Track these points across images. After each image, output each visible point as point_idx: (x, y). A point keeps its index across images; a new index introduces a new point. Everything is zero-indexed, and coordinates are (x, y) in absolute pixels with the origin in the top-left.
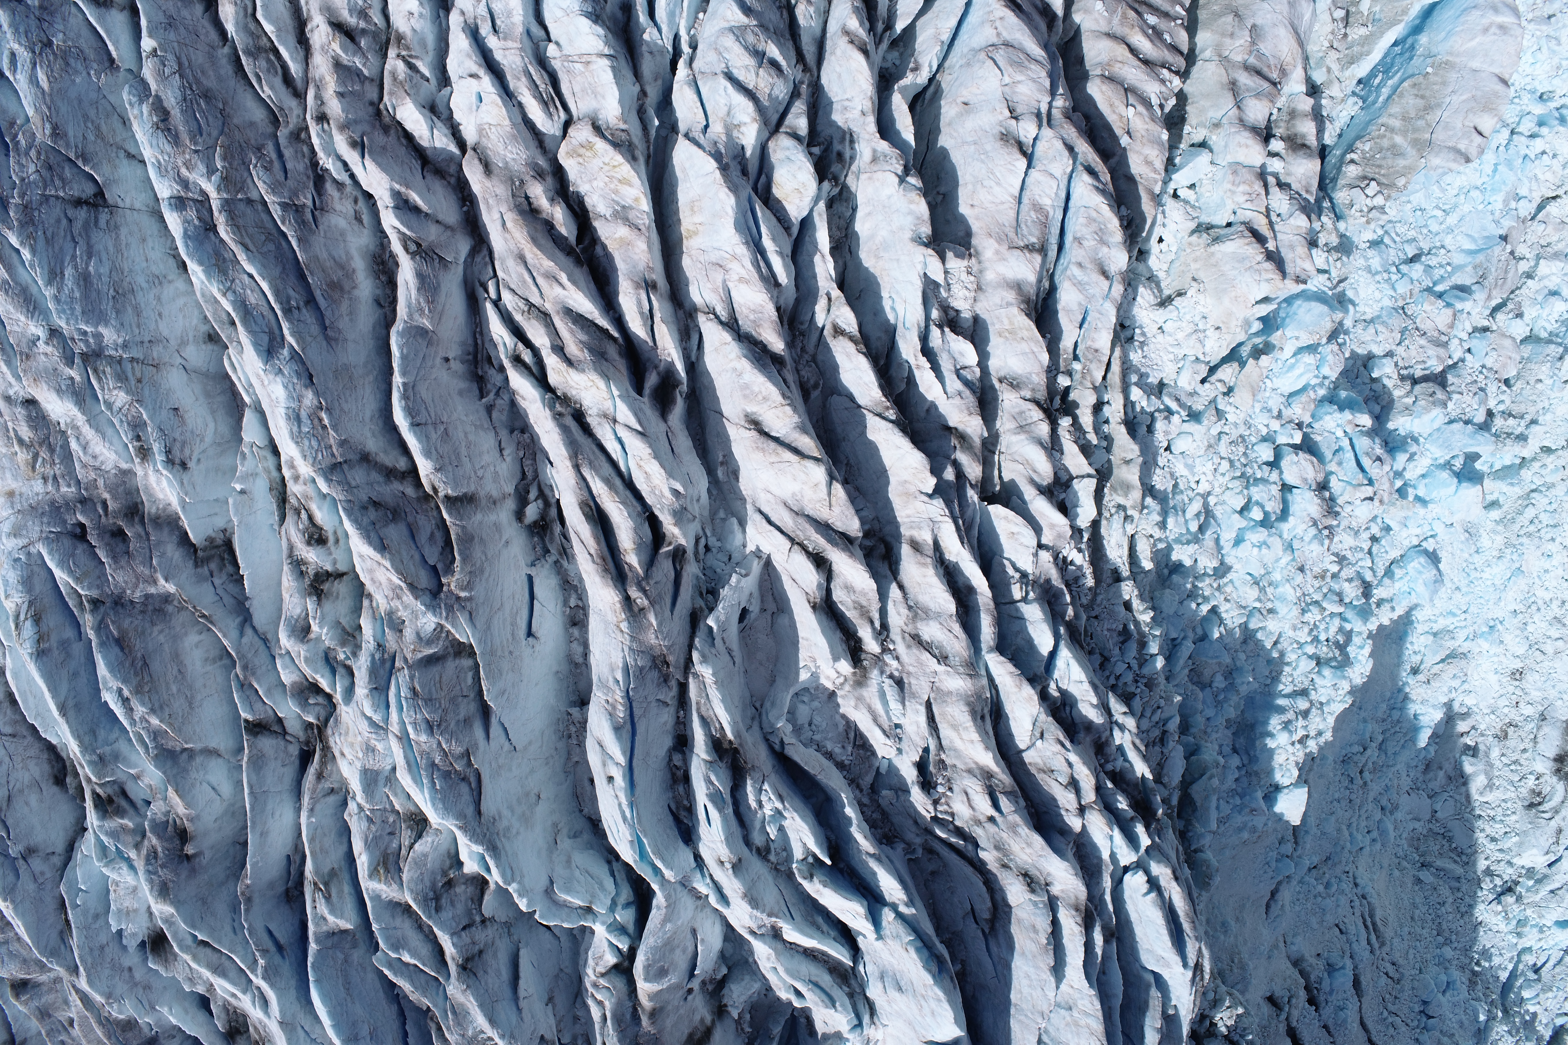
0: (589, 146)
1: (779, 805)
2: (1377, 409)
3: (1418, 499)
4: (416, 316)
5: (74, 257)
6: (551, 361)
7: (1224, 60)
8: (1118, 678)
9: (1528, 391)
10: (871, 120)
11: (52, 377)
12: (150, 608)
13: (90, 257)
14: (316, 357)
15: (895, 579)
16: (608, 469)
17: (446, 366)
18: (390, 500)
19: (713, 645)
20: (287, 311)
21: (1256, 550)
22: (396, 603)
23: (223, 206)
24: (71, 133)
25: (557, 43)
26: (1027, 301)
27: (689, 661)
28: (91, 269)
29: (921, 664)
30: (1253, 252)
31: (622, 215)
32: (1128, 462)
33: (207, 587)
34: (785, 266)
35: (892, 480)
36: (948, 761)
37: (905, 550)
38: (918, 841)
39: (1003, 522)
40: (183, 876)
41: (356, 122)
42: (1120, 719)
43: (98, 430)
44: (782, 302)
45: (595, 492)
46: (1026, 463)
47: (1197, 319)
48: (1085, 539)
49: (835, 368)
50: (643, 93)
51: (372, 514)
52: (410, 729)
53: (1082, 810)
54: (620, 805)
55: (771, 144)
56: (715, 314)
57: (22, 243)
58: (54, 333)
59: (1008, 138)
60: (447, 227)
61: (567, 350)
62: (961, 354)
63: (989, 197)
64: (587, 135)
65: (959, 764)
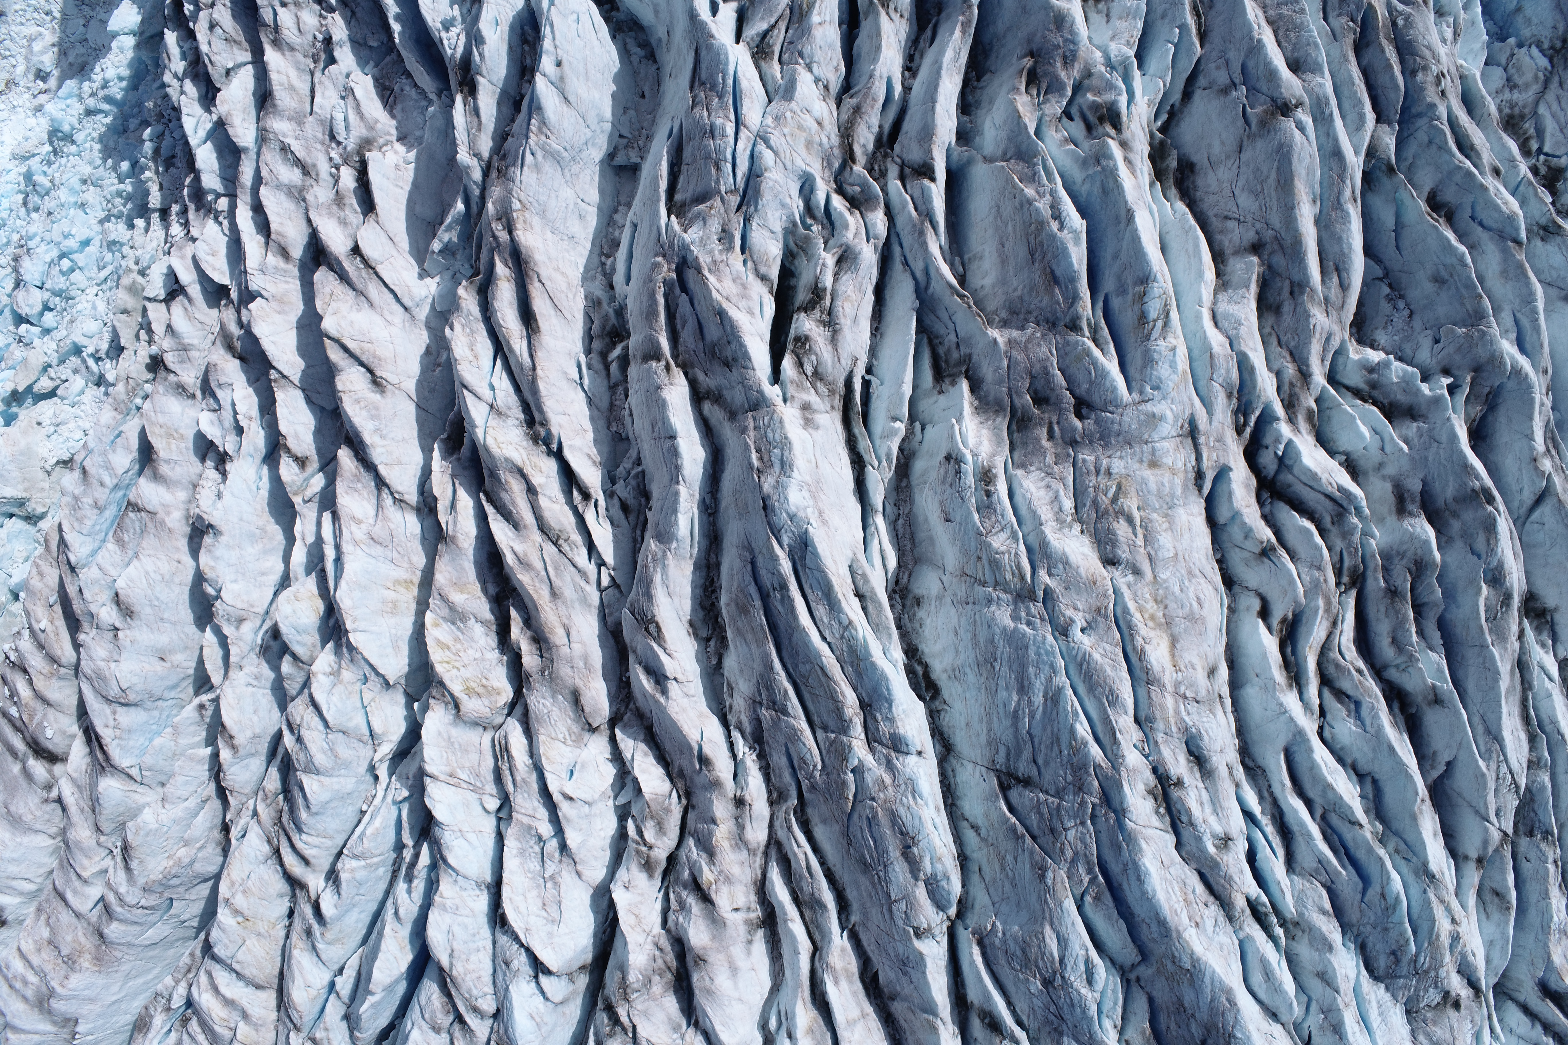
0: (470, 692)
1: (443, 34)
4: (659, 554)
5: (1032, 716)
11: (1072, 582)
12: (1021, 316)
13: (1016, 712)
14: (758, 529)
15: (312, 230)
16: (512, 362)
18: (718, 368)
20: (784, 586)
22: (717, 256)
23: (851, 729)
24: (1027, 866)
25: (485, 809)
26: (151, 461)
27: (485, 176)
28: (1015, 698)
29: (308, 149)
33: (962, 332)
36: (308, 60)
37: (296, 253)
39: (218, 266)
40: (1039, 36)
41: (706, 789)
42: (175, 83)
43: (1035, 513)
44: (333, 499)
45: (524, 341)
46: (190, 318)
49: (316, 432)
51: (728, 353)
52: (730, 132)
56: (395, 499)
57: (1086, 744)
58: (1062, 631)
59: (127, 613)
61: (524, 488)
62: (212, 423)
63: (159, 564)
64: (471, 706)
65: (300, 56)
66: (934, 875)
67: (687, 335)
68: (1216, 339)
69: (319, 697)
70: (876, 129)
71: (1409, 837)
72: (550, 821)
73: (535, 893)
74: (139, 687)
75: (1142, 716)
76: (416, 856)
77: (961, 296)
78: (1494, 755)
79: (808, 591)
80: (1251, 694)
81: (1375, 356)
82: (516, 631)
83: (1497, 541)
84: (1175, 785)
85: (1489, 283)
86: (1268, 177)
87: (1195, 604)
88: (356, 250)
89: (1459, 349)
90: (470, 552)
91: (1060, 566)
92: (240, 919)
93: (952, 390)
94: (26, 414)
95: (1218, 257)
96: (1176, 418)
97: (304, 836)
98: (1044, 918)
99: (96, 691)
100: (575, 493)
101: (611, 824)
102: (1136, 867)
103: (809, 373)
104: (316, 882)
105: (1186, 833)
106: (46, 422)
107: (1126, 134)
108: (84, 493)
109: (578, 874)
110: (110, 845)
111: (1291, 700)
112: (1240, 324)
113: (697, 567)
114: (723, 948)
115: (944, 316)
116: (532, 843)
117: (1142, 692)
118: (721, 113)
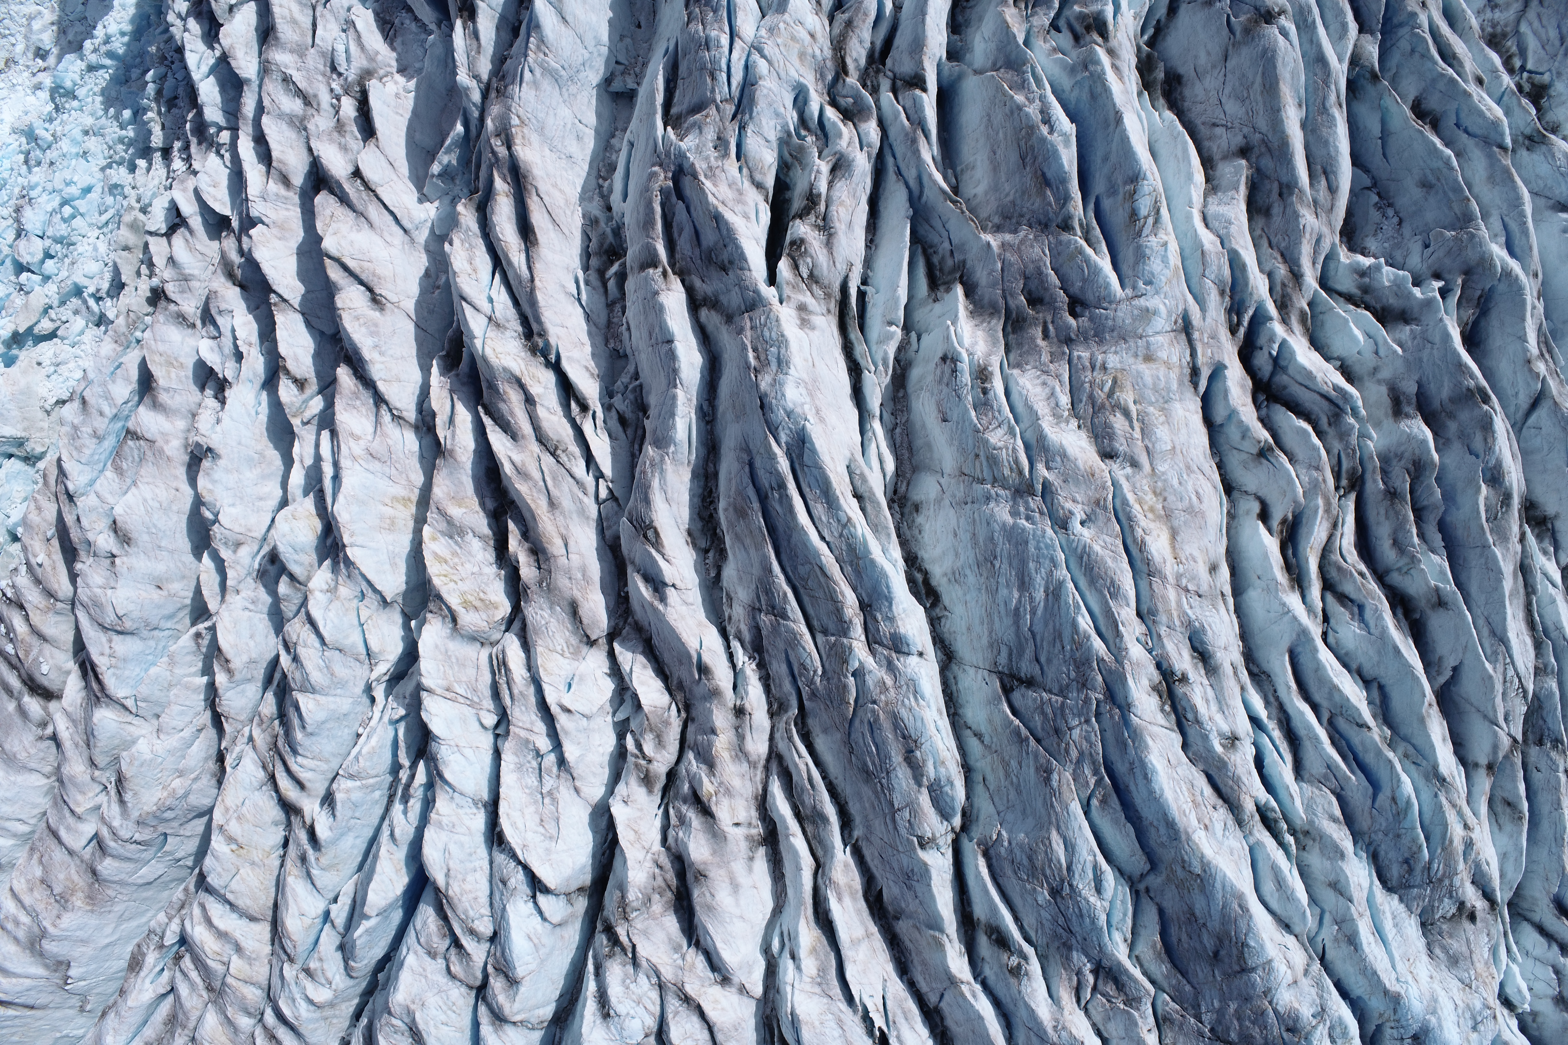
0: (468, 605)
4: (657, 459)
5: (1033, 612)
11: (1071, 474)
12: (1014, 220)
13: (1017, 609)
14: (757, 429)
15: (312, 159)
16: (510, 276)
18: (714, 273)
20: (783, 486)
22: (713, 163)
23: (851, 631)
24: (1032, 770)
25: (482, 725)
28: (1016, 595)
29: (309, 80)
31: (454, 531)
33: (956, 239)
37: (297, 181)
39: (219, 197)
41: (705, 699)
45: (522, 254)
46: (191, 249)
49: (315, 355)
51: (725, 256)
52: (725, 42)
56: (394, 415)
57: (1088, 638)
58: (1062, 524)
59: (125, 539)
61: (522, 399)
62: (212, 349)
63: (157, 491)
64: (469, 619)
66: (937, 780)
67: (684, 243)
68: (1208, 238)
69: (316, 613)
70: (868, 45)
71: (1418, 741)
72: (548, 735)
73: (532, 809)
74: (136, 614)
75: (1144, 608)
76: (412, 777)
77: (954, 202)
78: (1500, 657)
79: (806, 490)
80: (1254, 597)
81: (1366, 262)
82: (514, 543)
83: (1494, 439)
84: (1180, 680)
85: (1476, 190)
86: (1253, 83)
87: (1194, 498)
88: (357, 173)
89: (1449, 253)
90: (468, 466)
91: (1058, 459)
92: (234, 847)
93: (947, 297)
94: (26, 355)
95: (1207, 163)
96: (1170, 313)
97: (300, 759)
98: (1050, 823)
99: (92, 618)
100: (573, 405)
101: (609, 741)
102: (1143, 765)
103: (805, 276)
104: (311, 807)
105: (1192, 731)
106: (46, 362)
107: (1113, 43)
108: (84, 422)
109: (577, 790)
110: (104, 781)
111: (1293, 600)
112: (1230, 223)
113: (695, 475)
114: (724, 863)
115: (938, 224)
116: (530, 757)
117: (1143, 584)
118: (716, 26)
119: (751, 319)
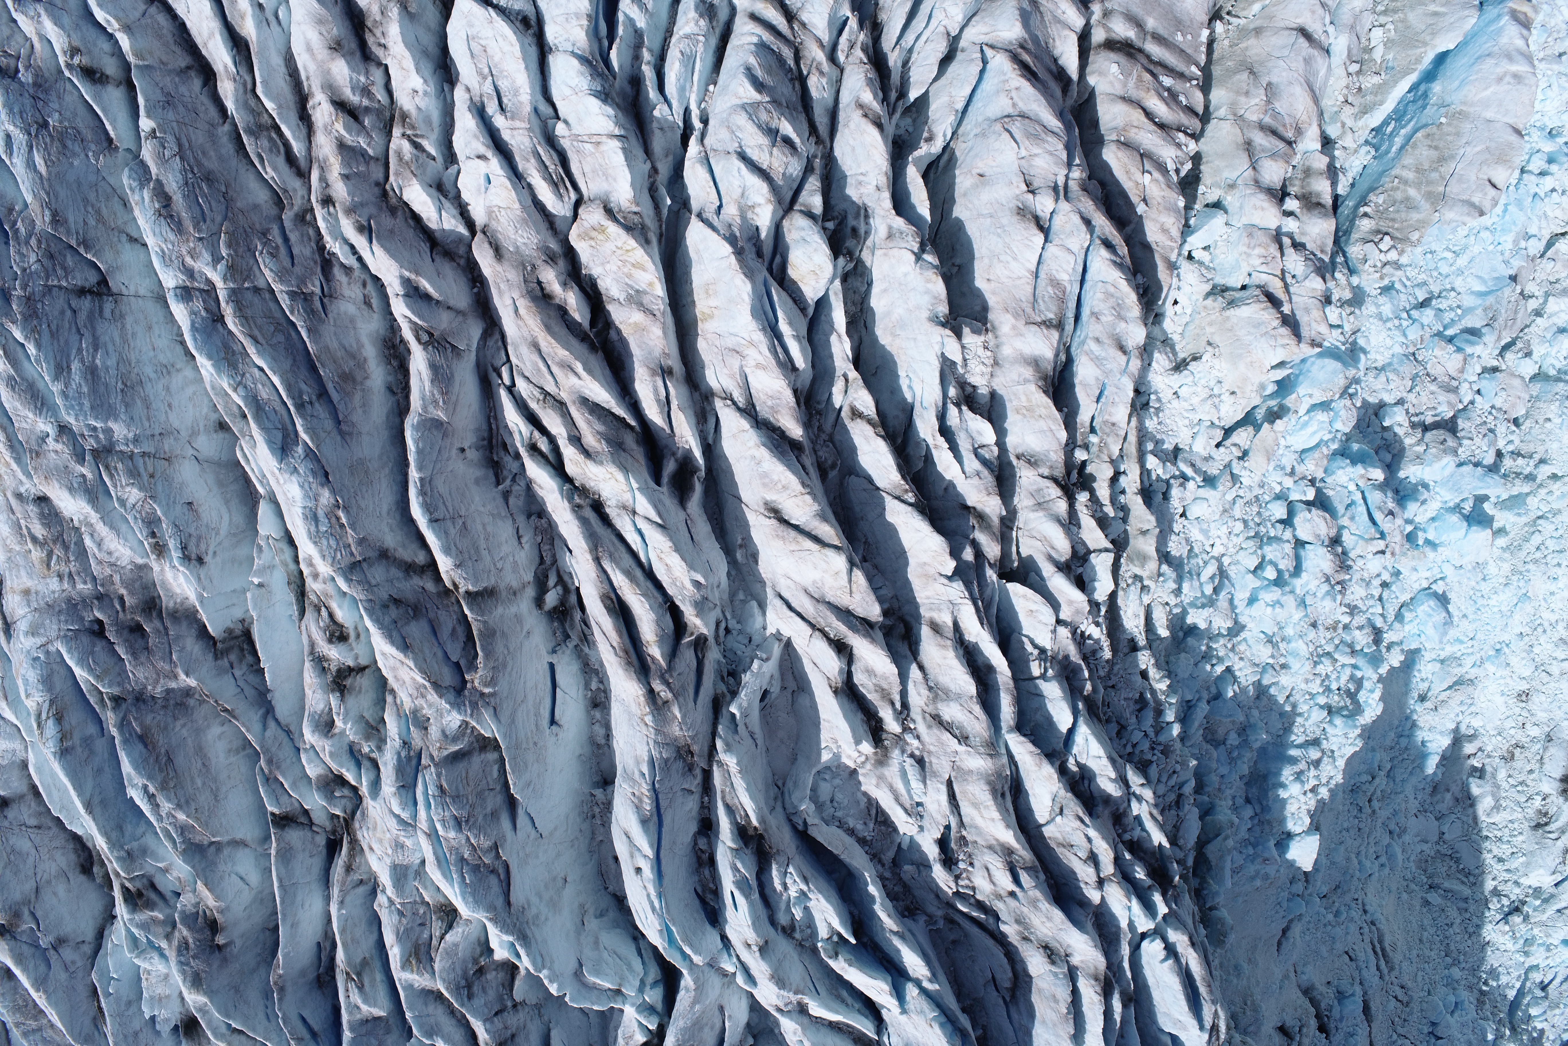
0: (602, 230)
1: (805, 888)
2: (1388, 458)
3: (1428, 542)
4: (431, 408)
5: (80, 350)
6: (569, 452)
7: (1239, 119)
8: (1134, 746)
9: (1536, 430)
10: (886, 195)
11: (63, 474)
12: (172, 702)
13: (96, 350)
14: (331, 454)
15: (915, 659)
16: (628, 561)
17: (462, 456)
18: (410, 597)
19: (736, 731)
20: (300, 406)
21: (1269, 609)
22: (420, 702)
23: (230, 297)
24: (71, 219)
25: (566, 122)
26: (1045, 378)
27: (713, 748)
28: (98, 361)
29: (942, 744)
30: (1268, 317)
31: (636, 299)
32: (1144, 533)
33: (228, 679)
34: (803, 350)
35: (912, 561)
36: (969, 838)
37: (925, 632)
38: (940, 913)
39: (1021, 600)
40: (215, 966)
41: (362, 205)
42: (1138, 790)
43: (112, 527)
44: (799, 385)
45: (616, 584)
46: (1044, 540)
47: (1212, 383)
48: (1103, 613)
49: (853, 449)
50: (654, 170)
51: (394, 612)
52: (439, 826)
53: (1101, 883)
54: (648, 895)
55: (786, 223)
56: (732, 400)
57: (26, 337)
58: (63, 429)
59: (1024, 212)
60: (459, 312)
61: (584, 441)
62: (979, 433)
63: (1006, 272)
64: (598, 217)
65: (981, 841)
67: (447, 622)
72: (499, 130)
73: (496, 58)
74: (994, 140)
77: (228, 711)
82: (571, 301)
90: (637, 365)
91: (76, 486)
93: (228, 626)
96: (18, 637)
97: (755, 40)
98: (48, 182)
99: (1037, 120)
100: (546, 449)
103: (323, 609)
106: (1226, 397)
109: (468, 90)
114: (320, 65)
115: (249, 692)
116: (509, 105)
118: (456, 844)
119: (352, 554)
